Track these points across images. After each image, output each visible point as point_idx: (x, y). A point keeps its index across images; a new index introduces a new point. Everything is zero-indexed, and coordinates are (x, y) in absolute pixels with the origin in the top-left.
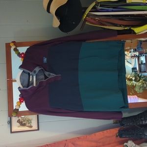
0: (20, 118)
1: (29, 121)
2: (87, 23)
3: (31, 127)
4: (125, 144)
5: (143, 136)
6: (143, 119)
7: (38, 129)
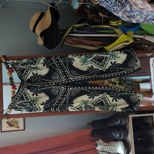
0: (9, 120)
1: (17, 123)
2: (65, 43)
3: (18, 127)
4: (96, 142)
5: (110, 136)
6: (110, 122)
7: (24, 130)
